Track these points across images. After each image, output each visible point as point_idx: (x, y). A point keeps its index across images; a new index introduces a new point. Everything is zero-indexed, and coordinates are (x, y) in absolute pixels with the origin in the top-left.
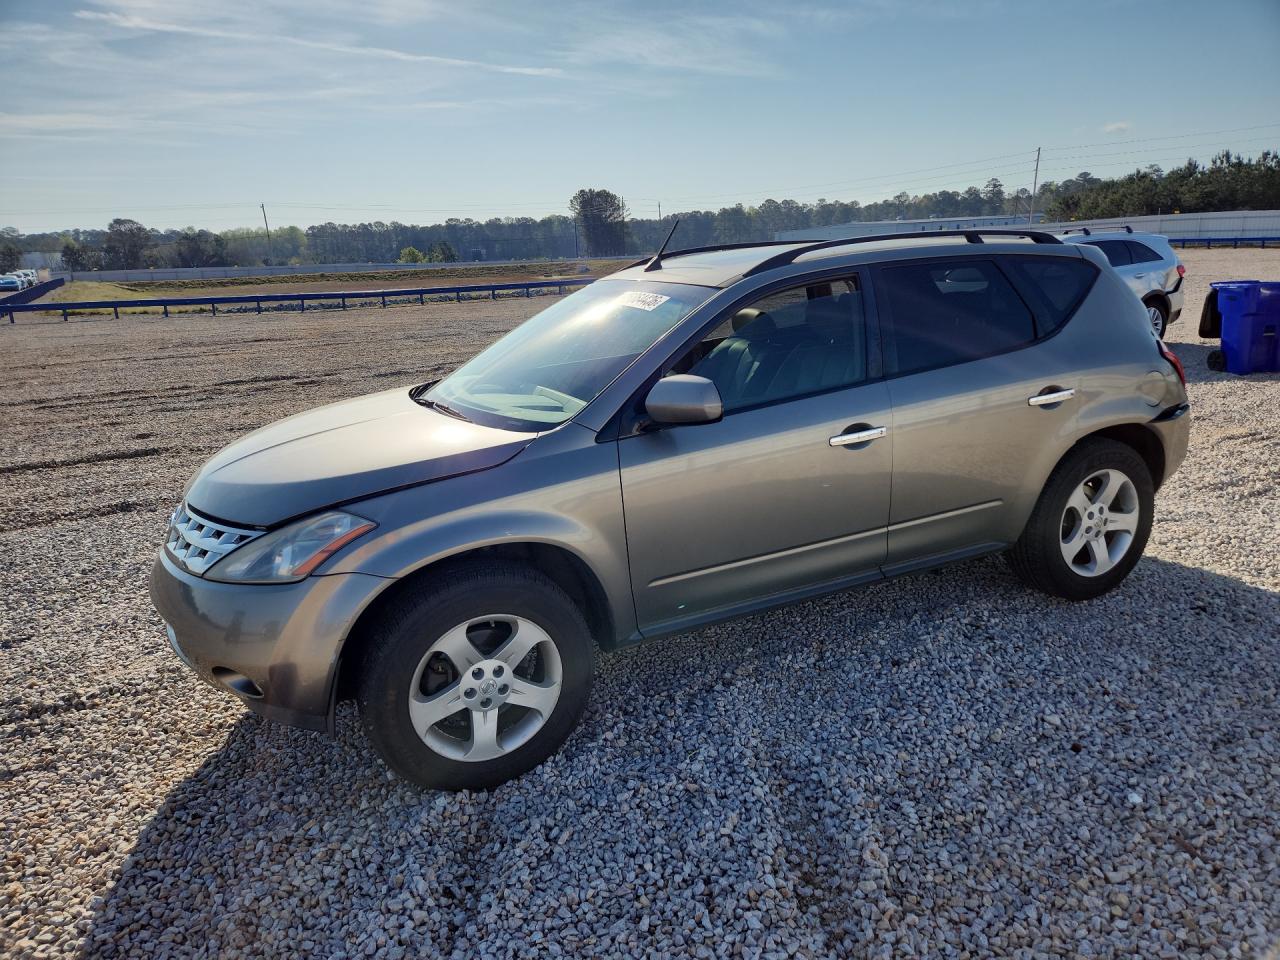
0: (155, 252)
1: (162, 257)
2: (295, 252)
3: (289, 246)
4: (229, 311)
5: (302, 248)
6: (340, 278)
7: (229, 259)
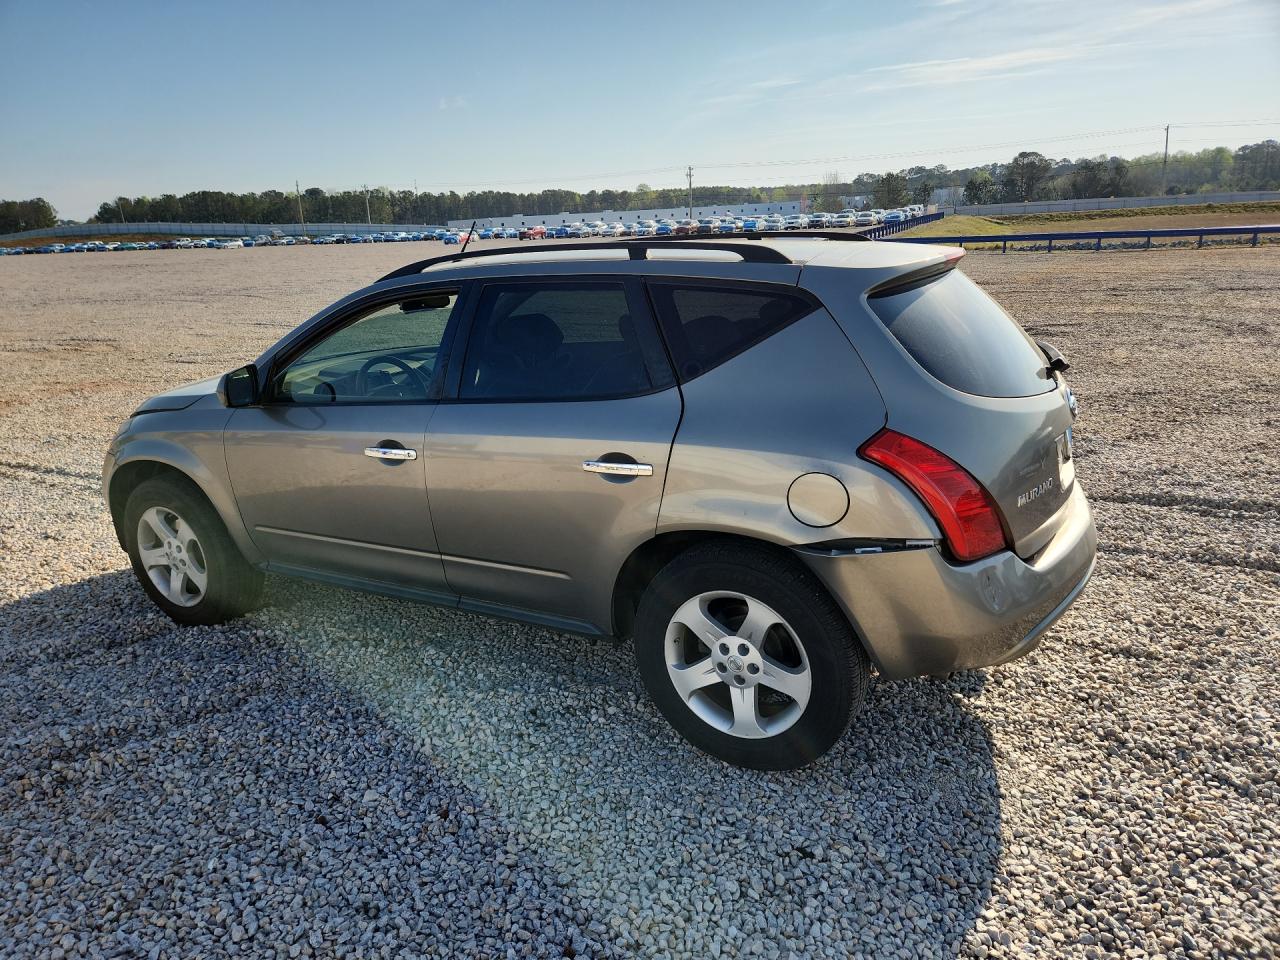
0: (1050, 184)
1: (1055, 189)
2: (1214, 177)
3: (1208, 171)
4: (1022, 249)
5: (1224, 173)
6: (1230, 209)
7: (1123, 188)
